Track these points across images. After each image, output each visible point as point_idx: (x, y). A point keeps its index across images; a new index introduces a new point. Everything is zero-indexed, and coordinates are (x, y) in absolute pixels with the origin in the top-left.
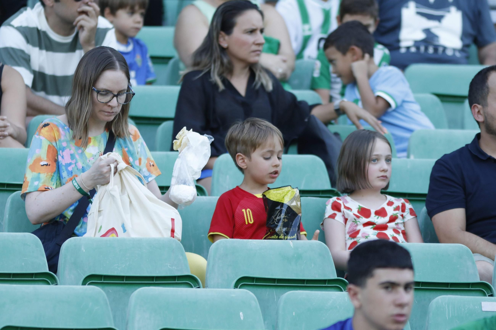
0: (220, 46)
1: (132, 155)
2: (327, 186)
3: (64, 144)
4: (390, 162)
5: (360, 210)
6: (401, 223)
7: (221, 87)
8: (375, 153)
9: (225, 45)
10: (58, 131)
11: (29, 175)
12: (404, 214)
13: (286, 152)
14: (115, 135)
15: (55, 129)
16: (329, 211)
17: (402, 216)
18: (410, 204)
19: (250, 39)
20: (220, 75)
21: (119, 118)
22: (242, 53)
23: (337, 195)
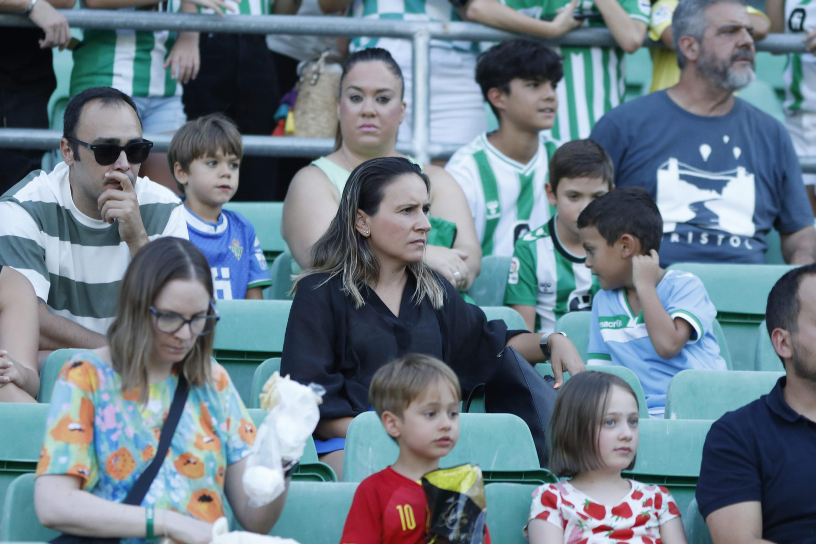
0: (357, 232)
1: (216, 413)
2: (534, 465)
3: (105, 397)
4: (635, 424)
5: (587, 507)
6: (655, 527)
7: (360, 300)
8: (612, 409)
9: (365, 232)
10: (96, 374)
11: (51, 446)
12: (660, 512)
13: (466, 410)
14: (189, 382)
15: (91, 372)
16: (537, 507)
17: (656, 514)
18: (669, 495)
19: (407, 221)
20: (358, 282)
21: (196, 354)
22: (394, 245)
23: (551, 480)
